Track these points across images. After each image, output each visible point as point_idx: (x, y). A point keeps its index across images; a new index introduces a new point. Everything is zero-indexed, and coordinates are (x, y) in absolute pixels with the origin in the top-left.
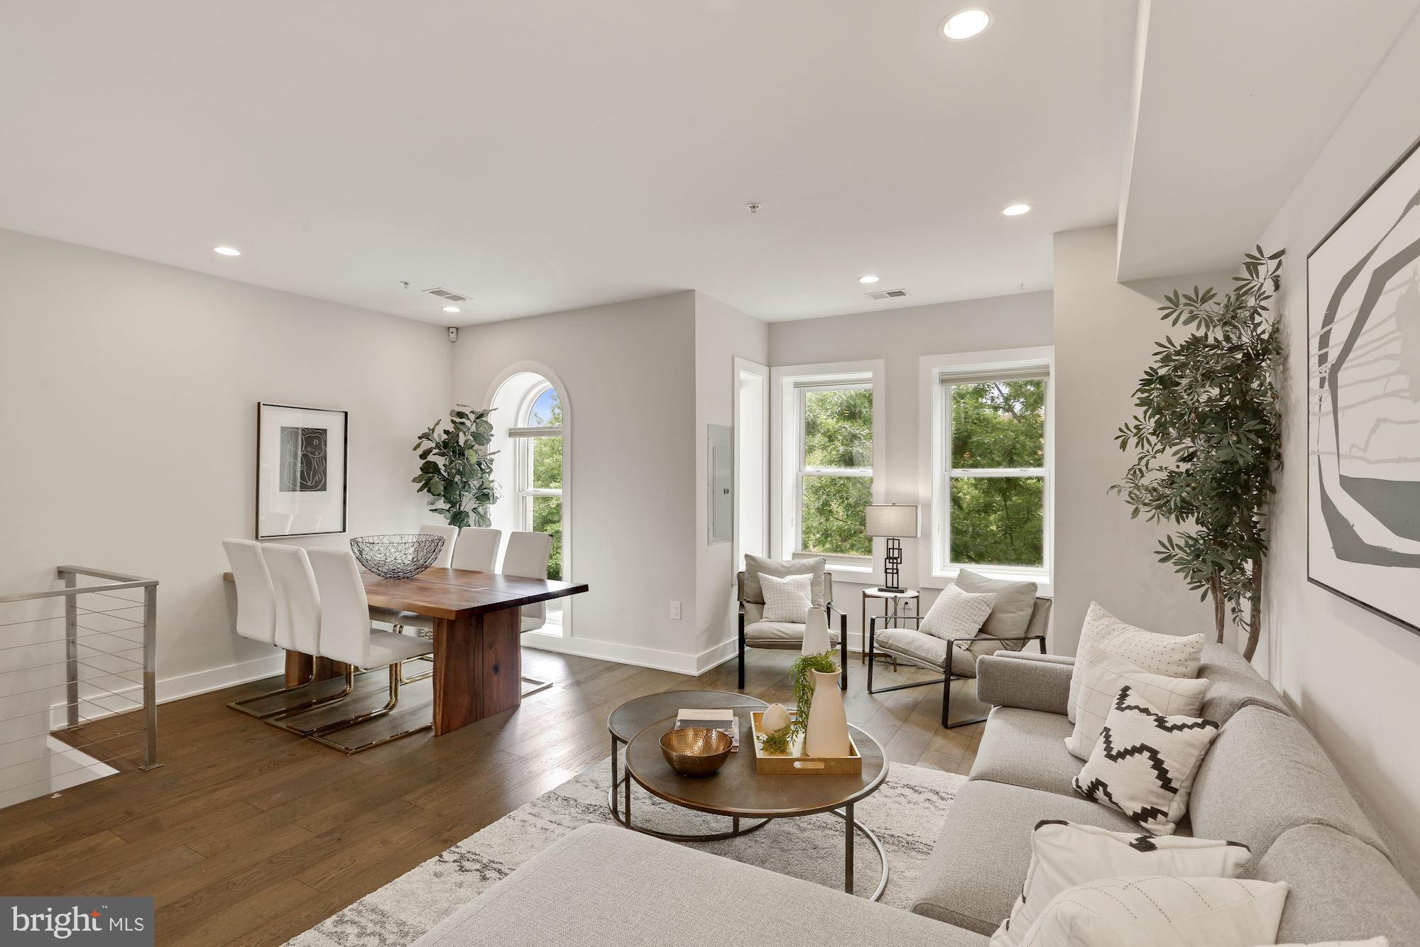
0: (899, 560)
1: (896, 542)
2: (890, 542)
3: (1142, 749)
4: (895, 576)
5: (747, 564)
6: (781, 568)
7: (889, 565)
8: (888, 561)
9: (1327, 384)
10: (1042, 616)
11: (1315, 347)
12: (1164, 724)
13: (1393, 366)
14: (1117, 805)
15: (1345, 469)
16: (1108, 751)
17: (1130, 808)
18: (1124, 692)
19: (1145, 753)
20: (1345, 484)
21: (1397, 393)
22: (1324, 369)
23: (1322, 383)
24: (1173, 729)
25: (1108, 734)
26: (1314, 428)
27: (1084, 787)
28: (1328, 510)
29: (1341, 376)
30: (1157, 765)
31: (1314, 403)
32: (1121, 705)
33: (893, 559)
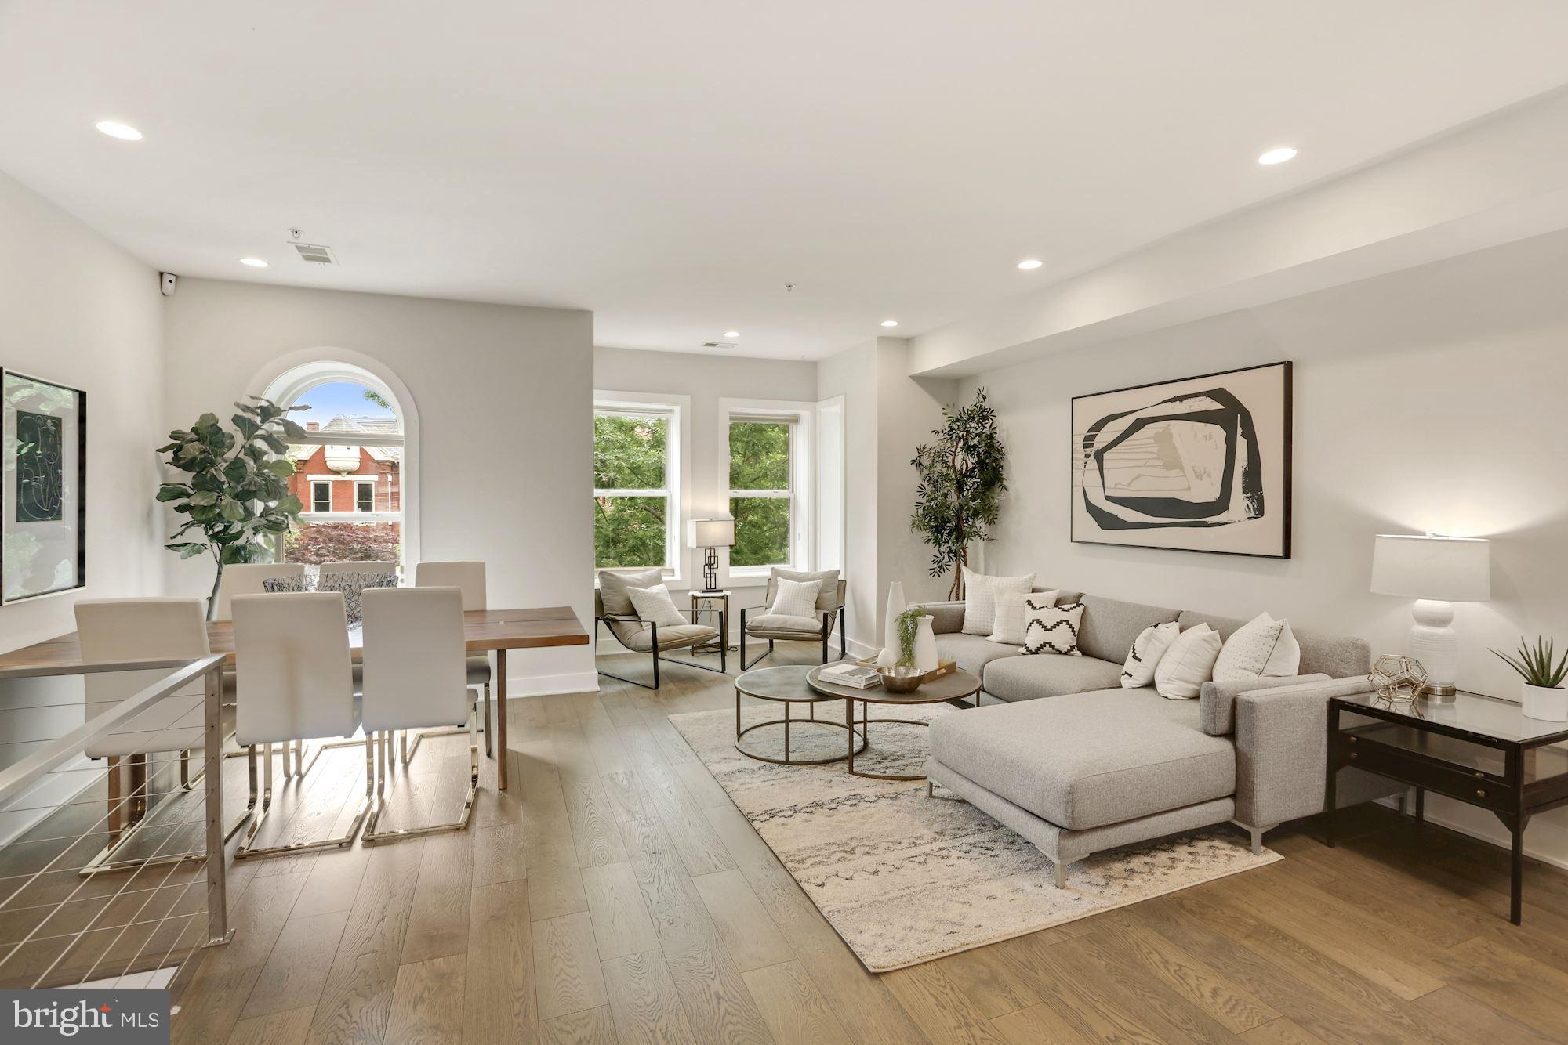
0: (715, 566)
1: (713, 551)
2: (708, 552)
3: (1061, 622)
4: (713, 579)
5: (601, 583)
6: (636, 581)
7: (708, 571)
8: (706, 567)
9: (1092, 457)
10: (841, 592)
11: (1079, 440)
12: (1063, 610)
13: (1151, 456)
14: (1057, 650)
15: (1109, 493)
16: (1044, 627)
17: (1065, 648)
18: (1029, 602)
19: (1065, 623)
20: (1108, 498)
21: (1153, 466)
22: (1089, 450)
23: (1087, 456)
24: (1069, 610)
25: (1038, 621)
26: (1078, 475)
27: (1033, 649)
28: (1092, 509)
29: (1106, 455)
30: (1071, 626)
31: (1077, 464)
32: (1035, 609)
33: (710, 565)
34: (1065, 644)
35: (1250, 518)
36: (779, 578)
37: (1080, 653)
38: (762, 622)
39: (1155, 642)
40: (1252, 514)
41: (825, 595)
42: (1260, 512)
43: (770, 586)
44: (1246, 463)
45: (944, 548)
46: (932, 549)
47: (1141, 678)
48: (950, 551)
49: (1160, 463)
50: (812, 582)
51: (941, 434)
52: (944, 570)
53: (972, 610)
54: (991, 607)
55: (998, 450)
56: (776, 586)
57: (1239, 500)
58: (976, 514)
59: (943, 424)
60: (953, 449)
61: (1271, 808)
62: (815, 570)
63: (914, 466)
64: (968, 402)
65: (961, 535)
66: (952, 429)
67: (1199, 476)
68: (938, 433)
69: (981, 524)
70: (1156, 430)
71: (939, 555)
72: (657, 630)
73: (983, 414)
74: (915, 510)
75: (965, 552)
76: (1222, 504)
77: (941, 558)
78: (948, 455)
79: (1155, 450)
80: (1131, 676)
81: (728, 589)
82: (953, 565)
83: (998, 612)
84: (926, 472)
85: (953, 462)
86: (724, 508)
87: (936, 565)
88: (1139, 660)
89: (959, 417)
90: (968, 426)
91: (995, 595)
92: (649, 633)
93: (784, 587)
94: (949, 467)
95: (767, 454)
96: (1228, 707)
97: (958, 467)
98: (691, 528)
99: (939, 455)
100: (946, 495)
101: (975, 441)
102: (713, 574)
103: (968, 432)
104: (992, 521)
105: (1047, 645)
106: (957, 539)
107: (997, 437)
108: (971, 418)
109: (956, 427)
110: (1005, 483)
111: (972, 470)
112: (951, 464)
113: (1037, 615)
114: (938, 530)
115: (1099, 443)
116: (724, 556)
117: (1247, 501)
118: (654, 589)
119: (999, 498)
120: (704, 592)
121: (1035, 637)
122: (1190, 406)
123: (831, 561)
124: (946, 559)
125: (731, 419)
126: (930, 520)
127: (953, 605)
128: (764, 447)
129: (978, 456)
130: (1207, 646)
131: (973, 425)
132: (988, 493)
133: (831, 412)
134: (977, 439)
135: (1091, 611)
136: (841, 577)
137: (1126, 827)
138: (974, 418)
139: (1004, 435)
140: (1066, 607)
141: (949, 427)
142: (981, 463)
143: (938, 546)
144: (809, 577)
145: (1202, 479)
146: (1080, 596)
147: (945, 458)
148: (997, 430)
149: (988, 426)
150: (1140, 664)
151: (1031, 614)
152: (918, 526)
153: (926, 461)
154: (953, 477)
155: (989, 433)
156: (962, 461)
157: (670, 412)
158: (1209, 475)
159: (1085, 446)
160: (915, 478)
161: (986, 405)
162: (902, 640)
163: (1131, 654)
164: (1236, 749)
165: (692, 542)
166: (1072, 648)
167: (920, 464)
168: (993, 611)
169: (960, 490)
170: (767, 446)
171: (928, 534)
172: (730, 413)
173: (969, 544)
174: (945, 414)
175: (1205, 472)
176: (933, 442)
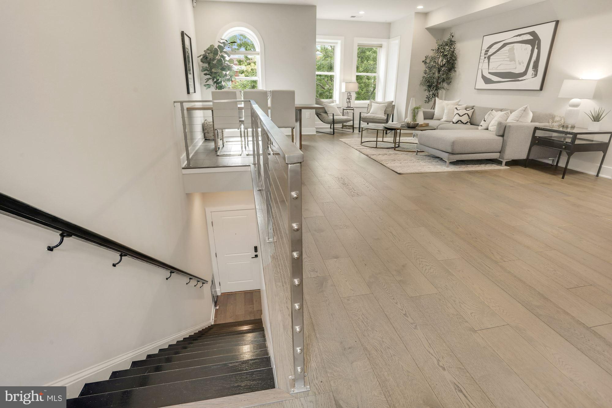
2: (349, 94)
6: (325, 102)
7: (348, 100)
8: (348, 99)
9: (487, 58)
10: (393, 109)
11: (483, 52)
12: (467, 110)
13: (506, 57)
14: (463, 123)
15: (490, 71)
16: (460, 116)
17: (465, 122)
18: (456, 108)
19: (466, 114)
20: (490, 73)
21: (506, 61)
22: (486, 56)
23: (485, 58)
24: (469, 110)
25: (458, 114)
26: (481, 65)
27: (455, 122)
28: (484, 77)
29: (491, 57)
30: (468, 115)
31: (482, 61)
32: (458, 110)
33: (349, 99)
34: (465, 121)
35: (532, 78)
36: (372, 103)
37: (470, 124)
38: (367, 116)
39: (491, 116)
40: (533, 76)
41: (387, 109)
42: (536, 75)
43: (369, 106)
44: (535, 58)
45: (431, 93)
46: (427, 93)
47: (484, 127)
48: (433, 94)
49: (508, 59)
50: (384, 104)
51: (435, 51)
52: (430, 101)
53: (437, 111)
54: (443, 110)
55: (455, 57)
56: (371, 106)
57: (531, 71)
58: (443, 81)
59: (436, 47)
60: (438, 56)
61: (509, 155)
62: (384, 101)
63: (423, 63)
64: (446, 38)
65: (437, 89)
66: (439, 49)
67: (520, 64)
68: (433, 50)
69: (445, 85)
70: (510, 47)
71: (429, 95)
72: (334, 117)
73: (451, 43)
74: (422, 79)
75: (438, 95)
76: (525, 73)
77: (429, 96)
78: (436, 59)
79: (508, 55)
80: (482, 126)
81: (354, 107)
82: (433, 99)
83: (445, 111)
84: (427, 65)
85: (438, 62)
86: (354, 79)
87: (427, 99)
88: (485, 121)
89: (442, 44)
90: (445, 47)
91: (445, 106)
92: (332, 117)
93: (374, 106)
94: (436, 63)
95: (367, 61)
96: (503, 128)
97: (439, 63)
98: (344, 85)
99: (433, 58)
100: (434, 74)
101: (446, 53)
102: (350, 102)
103: (445, 50)
104: (449, 83)
105: (460, 121)
106: (436, 90)
107: (455, 52)
108: (447, 45)
109: (440, 48)
110: (455, 69)
111: (445, 65)
112: (437, 62)
113: (458, 112)
114: (429, 86)
115: (489, 54)
116: (354, 95)
117: (533, 72)
118: (332, 104)
119: (452, 74)
120: (346, 108)
121: (456, 118)
122: (522, 38)
123: (390, 98)
124: (431, 97)
125: (358, 46)
126: (427, 83)
127: (432, 110)
128: (366, 58)
129: (447, 59)
130: (505, 115)
131: (447, 47)
132: (449, 73)
133: (395, 43)
134: (447, 52)
135: (476, 111)
136: (393, 104)
137: (467, 155)
138: (448, 44)
139: (458, 51)
140: (468, 109)
141: (438, 48)
142: (448, 62)
143: (429, 92)
144: (383, 103)
145: (520, 65)
146: (474, 106)
147: (435, 60)
148: (455, 49)
149: (452, 48)
150: (485, 122)
151: (456, 112)
152: (423, 84)
153: (428, 61)
154: (437, 67)
155: (452, 51)
156: (441, 61)
157: (337, 43)
158: (523, 63)
159: (485, 54)
160: (423, 67)
161: (453, 39)
162: (413, 116)
163: (483, 120)
164: (503, 139)
165: (343, 90)
166: (468, 122)
167: (426, 62)
168: (444, 112)
169: (439, 71)
170: (367, 58)
171: (425, 88)
172: (358, 44)
173: (440, 92)
174: (437, 43)
175: (522, 62)
176: (431, 54)
